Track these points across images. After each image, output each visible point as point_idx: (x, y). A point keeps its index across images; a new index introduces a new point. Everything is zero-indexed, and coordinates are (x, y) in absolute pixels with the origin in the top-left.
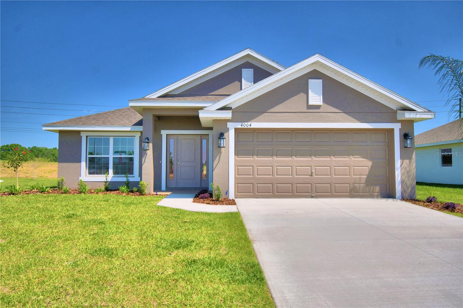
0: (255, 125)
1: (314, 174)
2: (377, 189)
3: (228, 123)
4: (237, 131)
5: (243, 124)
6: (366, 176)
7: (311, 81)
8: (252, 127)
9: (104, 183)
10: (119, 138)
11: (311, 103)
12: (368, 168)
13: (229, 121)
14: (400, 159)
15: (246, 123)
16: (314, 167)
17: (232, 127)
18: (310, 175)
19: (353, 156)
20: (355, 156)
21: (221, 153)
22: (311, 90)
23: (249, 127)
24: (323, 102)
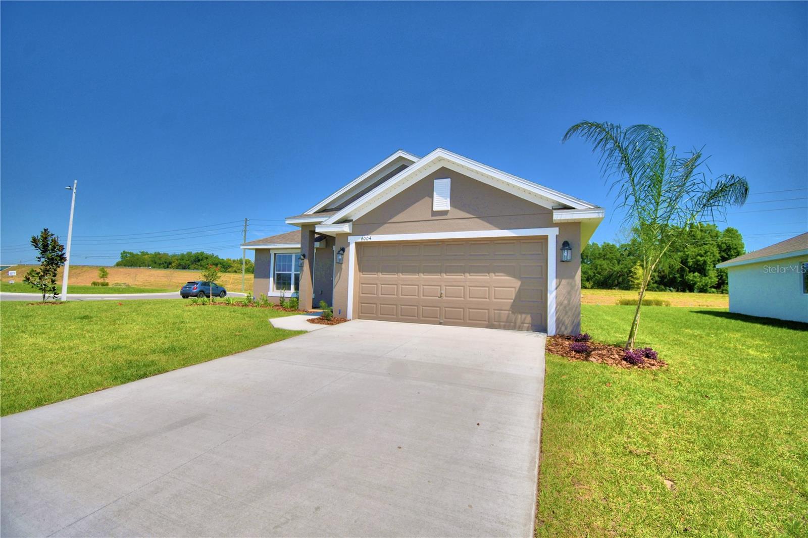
0: (375, 238)
1: (444, 295)
2: (528, 319)
3: (349, 237)
4: (358, 245)
5: (364, 237)
6: (512, 301)
7: (437, 182)
8: (372, 240)
9: (279, 298)
10: (286, 255)
11: (436, 208)
12: (515, 290)
13: (349, 234)
14: (556, 278)
15: (366, 236)
16: (444, 287)
17: (353, 240)
18: (439, 296)
19: (494, 273)
20: (497, 274)
21: (342, 269)
22: (436, 193)
23: (369, 240)
24: (451, 206)
